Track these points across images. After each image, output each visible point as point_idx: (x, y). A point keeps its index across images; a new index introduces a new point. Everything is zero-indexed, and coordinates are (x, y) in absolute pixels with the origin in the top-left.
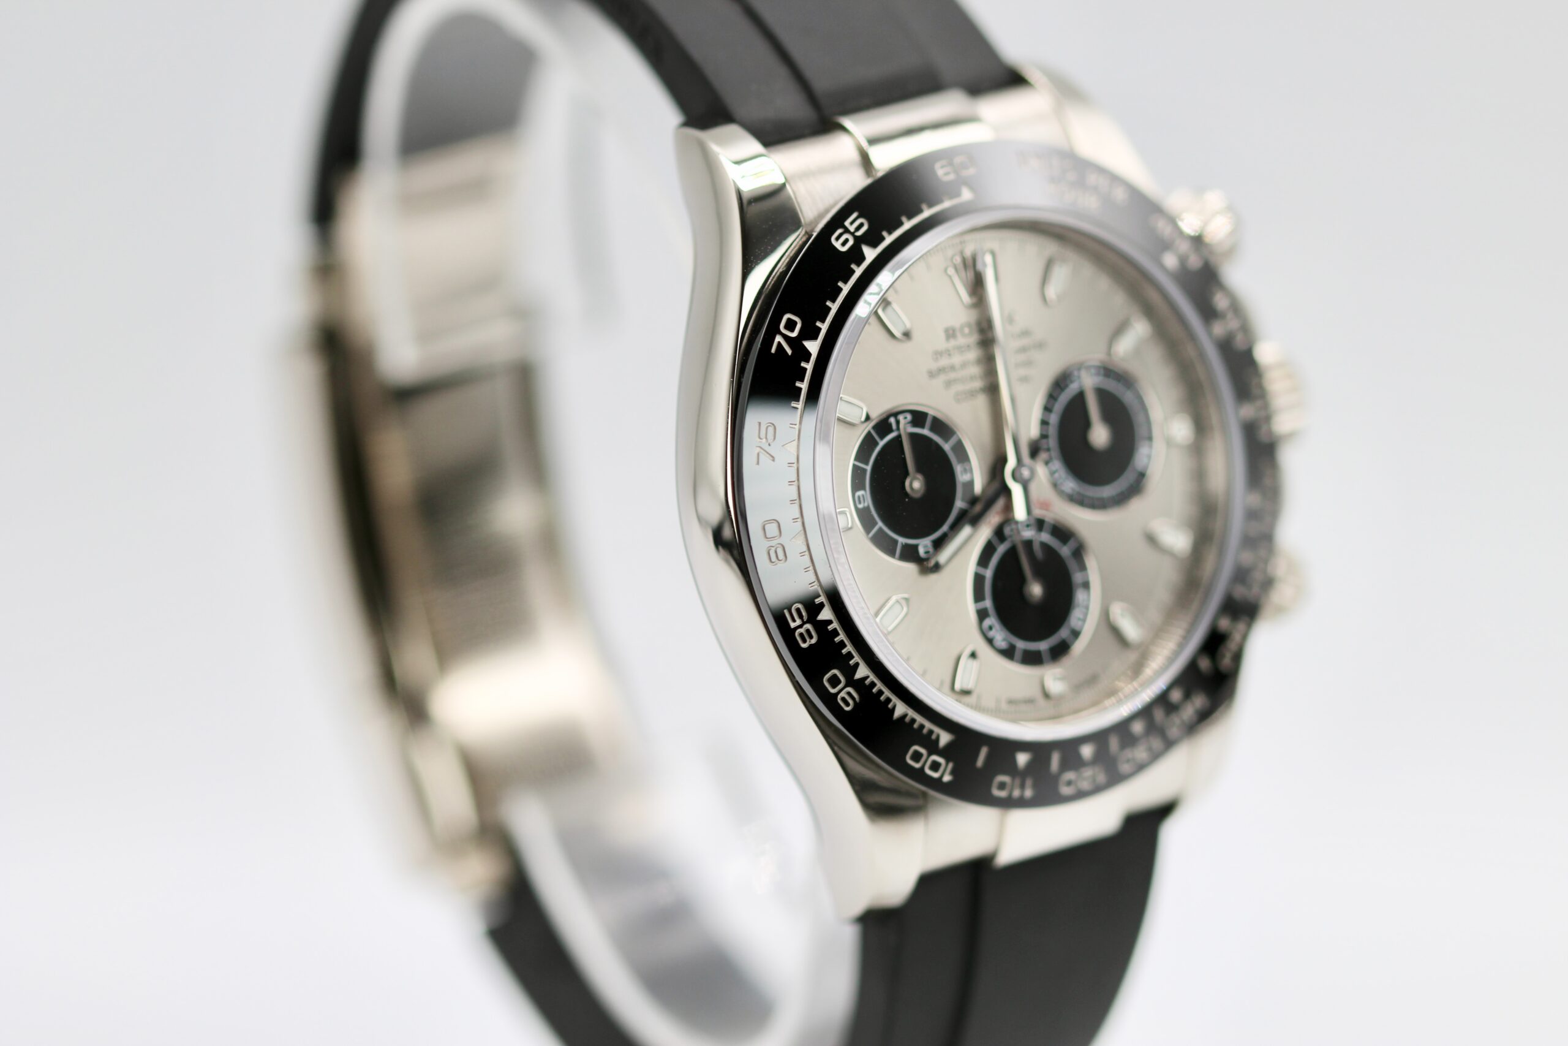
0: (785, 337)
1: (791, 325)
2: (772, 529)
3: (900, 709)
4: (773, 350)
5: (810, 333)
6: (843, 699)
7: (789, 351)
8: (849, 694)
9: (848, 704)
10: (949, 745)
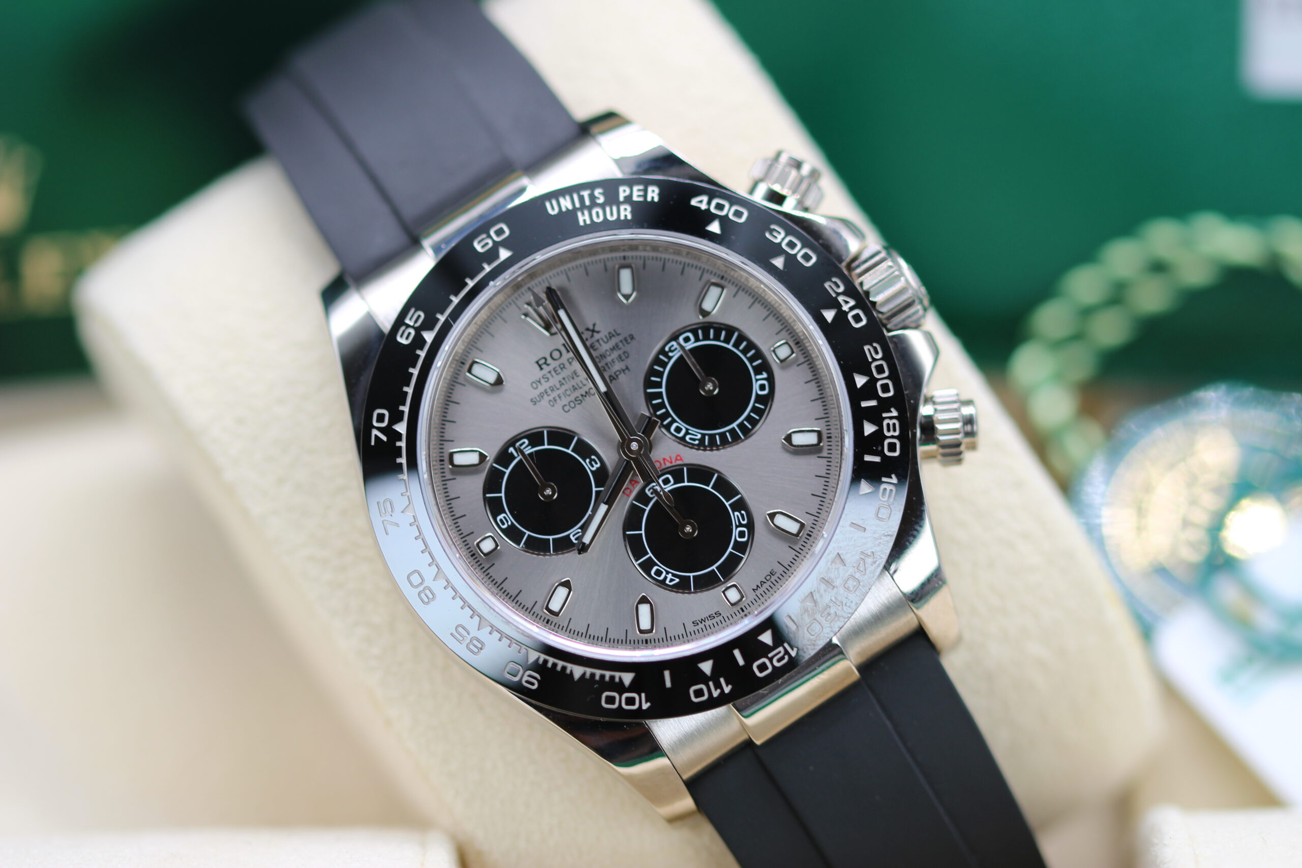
0: (379, 429)
1: (381, 418)
2: (416, 579)
3: (578, 671)
4: (373, 443)
5: (396, 417)
6: (527, 682)
7: (384, 438)
8: (530, 676)
9: (533, 684)
10: (633, 682)
